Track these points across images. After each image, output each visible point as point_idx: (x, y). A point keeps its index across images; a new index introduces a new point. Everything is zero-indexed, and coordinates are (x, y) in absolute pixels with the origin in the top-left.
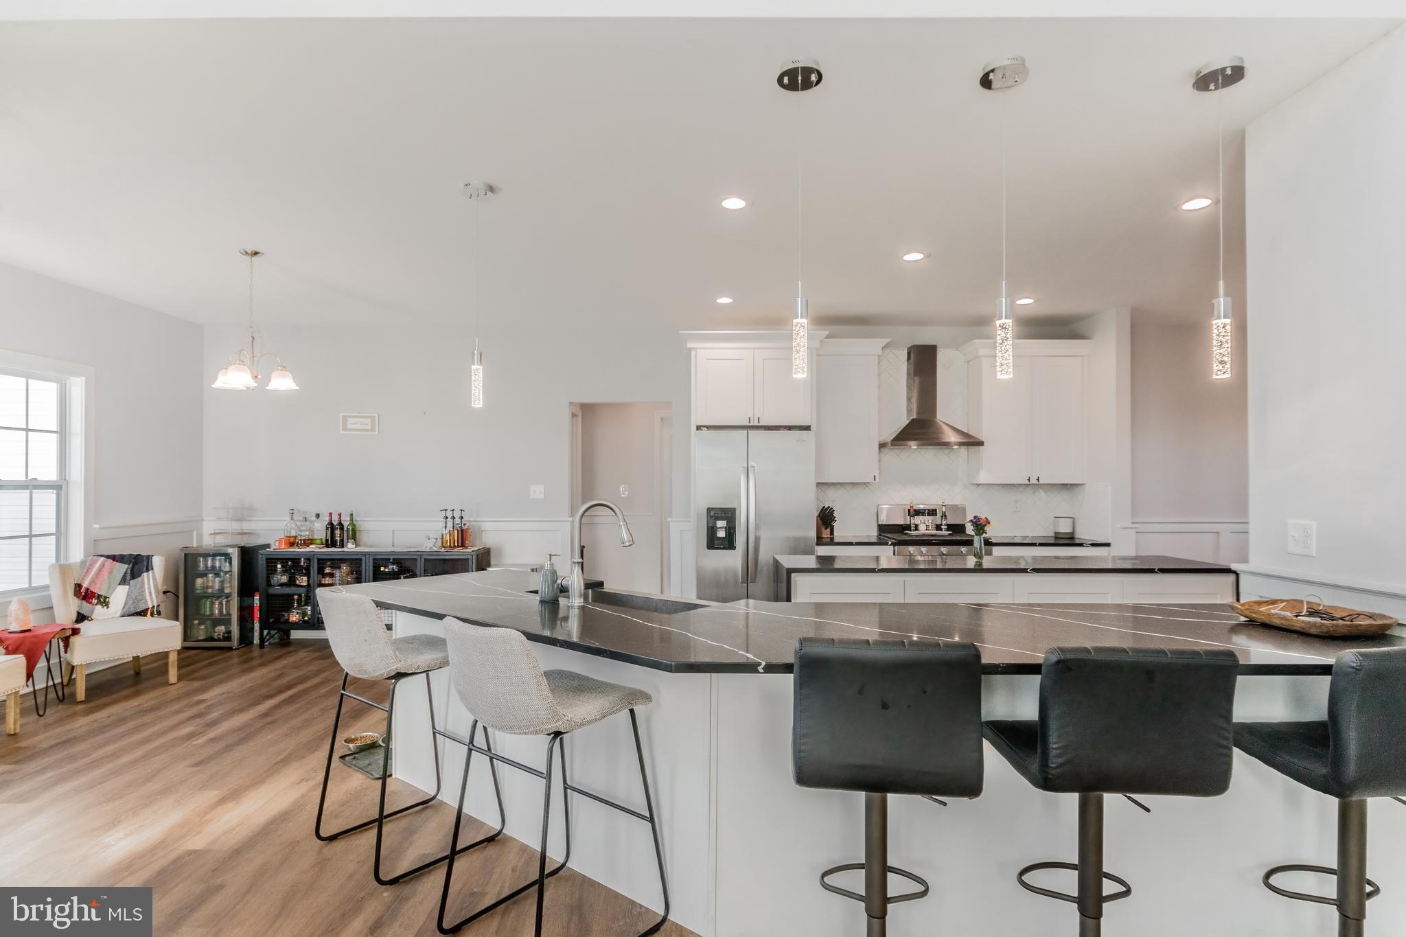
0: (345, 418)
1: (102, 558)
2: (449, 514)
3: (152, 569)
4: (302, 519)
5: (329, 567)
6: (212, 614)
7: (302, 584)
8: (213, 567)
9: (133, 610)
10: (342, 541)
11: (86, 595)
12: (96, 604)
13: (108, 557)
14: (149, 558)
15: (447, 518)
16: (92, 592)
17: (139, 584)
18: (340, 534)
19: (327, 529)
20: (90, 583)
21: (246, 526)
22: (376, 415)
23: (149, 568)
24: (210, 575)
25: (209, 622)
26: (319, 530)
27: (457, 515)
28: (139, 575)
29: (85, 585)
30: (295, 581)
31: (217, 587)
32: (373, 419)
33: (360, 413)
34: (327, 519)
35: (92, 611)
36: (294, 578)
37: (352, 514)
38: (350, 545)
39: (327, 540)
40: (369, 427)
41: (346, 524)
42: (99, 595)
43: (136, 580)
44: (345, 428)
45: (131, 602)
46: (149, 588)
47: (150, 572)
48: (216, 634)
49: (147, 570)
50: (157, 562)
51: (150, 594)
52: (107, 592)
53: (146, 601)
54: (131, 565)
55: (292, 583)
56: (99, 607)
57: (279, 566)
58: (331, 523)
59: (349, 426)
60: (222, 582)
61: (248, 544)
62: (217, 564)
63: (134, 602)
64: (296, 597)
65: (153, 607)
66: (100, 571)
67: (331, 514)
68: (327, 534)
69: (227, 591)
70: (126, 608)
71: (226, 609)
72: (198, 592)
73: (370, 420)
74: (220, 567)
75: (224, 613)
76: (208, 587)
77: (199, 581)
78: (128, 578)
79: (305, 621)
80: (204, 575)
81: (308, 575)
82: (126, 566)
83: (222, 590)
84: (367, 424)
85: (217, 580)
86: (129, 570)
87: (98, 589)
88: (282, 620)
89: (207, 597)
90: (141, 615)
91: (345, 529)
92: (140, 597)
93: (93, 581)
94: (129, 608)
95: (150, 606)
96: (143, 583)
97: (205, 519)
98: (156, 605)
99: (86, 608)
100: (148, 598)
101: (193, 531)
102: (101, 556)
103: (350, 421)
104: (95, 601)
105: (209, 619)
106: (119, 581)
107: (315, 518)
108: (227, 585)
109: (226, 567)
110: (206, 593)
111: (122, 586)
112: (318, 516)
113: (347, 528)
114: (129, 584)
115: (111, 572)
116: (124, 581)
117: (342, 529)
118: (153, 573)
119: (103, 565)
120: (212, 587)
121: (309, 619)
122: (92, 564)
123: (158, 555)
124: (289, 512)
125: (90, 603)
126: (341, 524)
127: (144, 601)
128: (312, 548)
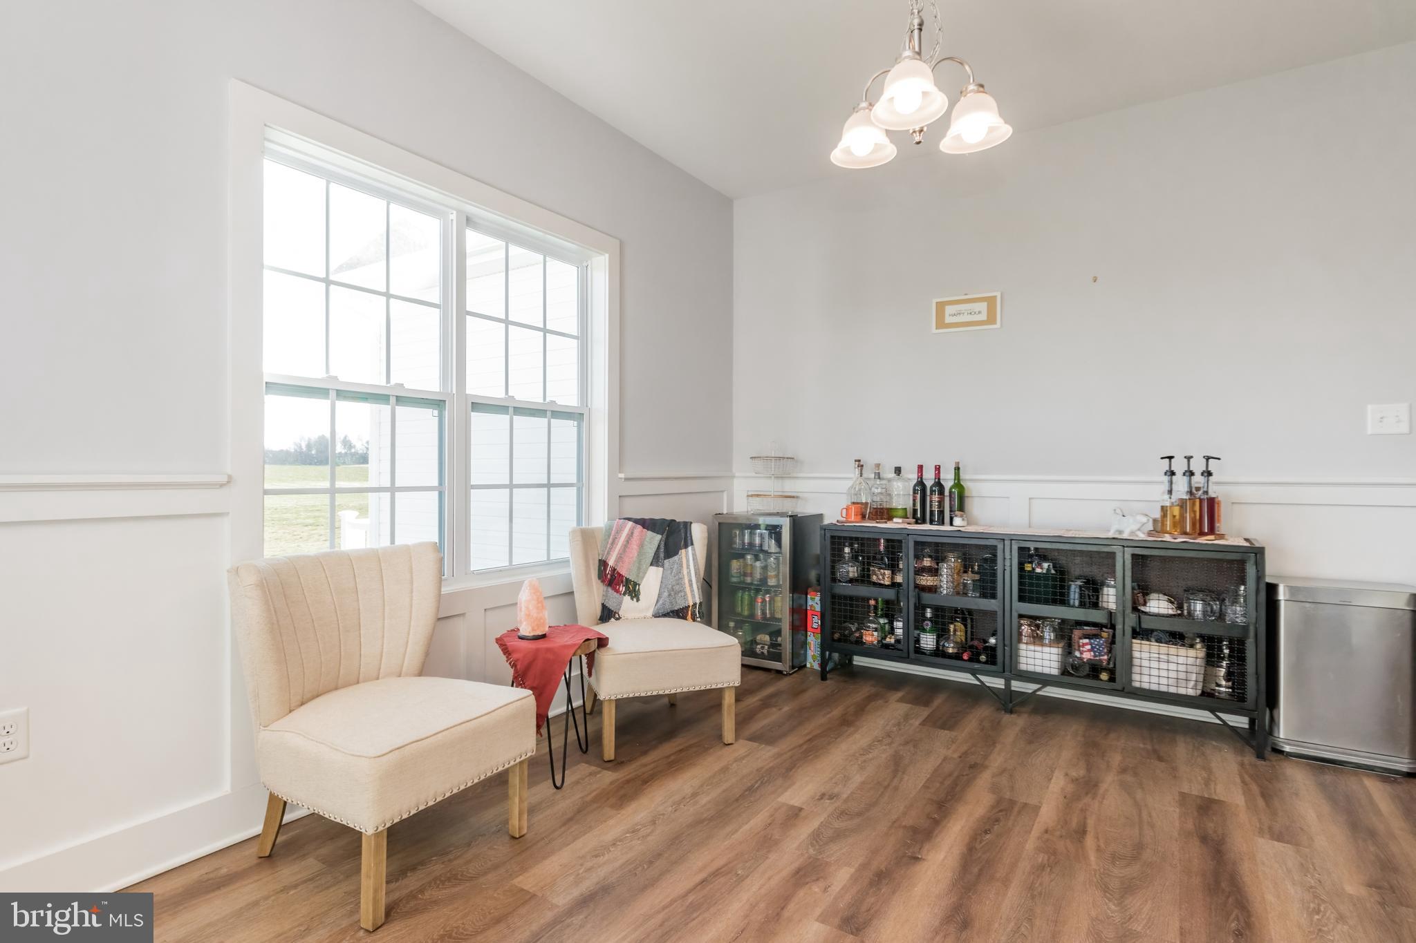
0: (941, 307)
1: (630, 524)
2: (1179, 466)
3: (692, 544)
4: (873, 476)
5: (930, 556)
6: (752, 615)
7: (882, 582)
8: (751, 544)
9: (668, 608)
10: (941, 513)
11: (612, 579)
12: (624, 594)
13: (637, 521)
14: (687, 526)
15: (1173, 473)
16: (620, 575)
17: (676, 566)
18: (939, 502)
19: (915, 492)
20: (617, 561)
21: (789, 487)
22: (998, 294)
23: (688, 542)
24: (749, 557)
25: (747, 626)
26: (901, 495)
27: (1198, 466)
28: (676, 553)
29: (611, 563)
30: (869, 576)
31: (758, 575)
32: (991, 301)
33: (966, 294)
34: (914, 477)
35: (620, 604)
36: (869, 570)
37: (959, 469)
38: (958, 521)
39: (915, 511)
40: (983, 317)
41: (948, 484)
42: (627, 579)
43: (671, 560)
44: (941, 324)
45: (666, 594)
46: (689, 573)
47: (690, 548)
48: (759, 646)
49: (686, 547)
50: (699, 533)
51: (691, 585)
52: (638, 576)
53: (685, 595)
54: (665, 536)
55: (864, 579)
56: (627, 598)
57: (847, 550)
58: (921, 483)
59: (948, 320)
60: (765, 568)
61: (800, 513)
62: (757, 541)
63: (670, 595)
64: (872, 602)
65: (695, 605)
66: (628, 542)
67: (920, 468)
68: (914, 500)
69: (772, 582)
70: (661, 602)
71: (770, 609)
72: (734, 580)
73: (985, 304)
74: (761, 545)
75: (768, 616)
76: (745, 575)
77: (735, 565)
78: (662, 555)
79: (887, 646)
80: (741, 556)
81: (894, 568)
82: (659, 537)
83: (764, 581)
84: (979, 312)
85: (758, 564)
86: (663, 543)
87: (625, 571)
88: (853, 638)
89: (744, 589)
90: (679, 617)
91: (947, 493)
92: (677, 588)
93: (620, 558)
94: (663, 604)
95: (691, 604)
96: (681, 565)
97: (737, 474)
98: (698, 602)
99: (613, 599)
100: (688, 589)
101: (722, 491)
102: (629, 519)
103: (949, 310)
104: (622, 589)
105: (748, 622)
106: (651, 560)
107: (892, 475)
108: (771, 573)
109: (771, 545)
110: (744, 582)
111: (653, 568)
112: (898, 471)
113: (950, 492)
114: (663, 566)
115: (641, 546)
116: (656, 561)
117: (941, 492)
118: (694, 550)
119: (631, 534)
120: (751, 575)
121: (898, 641)
122: (619, 531)
123: (698, 522)
124: (853, 464)
125: (617, 591)
126: (939, 485)
127: (683, 594)
128: (897, 523)
